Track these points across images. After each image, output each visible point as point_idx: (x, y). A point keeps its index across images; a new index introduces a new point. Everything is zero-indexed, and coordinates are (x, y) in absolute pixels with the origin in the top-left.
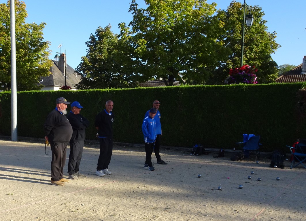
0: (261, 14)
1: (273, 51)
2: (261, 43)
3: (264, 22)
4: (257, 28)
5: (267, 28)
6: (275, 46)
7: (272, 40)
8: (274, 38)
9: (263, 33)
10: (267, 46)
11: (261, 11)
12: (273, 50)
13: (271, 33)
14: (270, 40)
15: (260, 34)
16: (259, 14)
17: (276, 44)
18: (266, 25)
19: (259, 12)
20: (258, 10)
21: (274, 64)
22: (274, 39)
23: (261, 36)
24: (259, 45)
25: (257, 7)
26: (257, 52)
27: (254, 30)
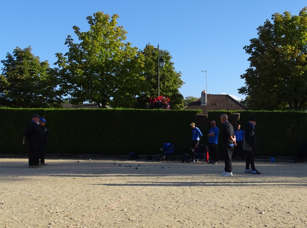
0: (170, 57)
1: (180, 87)
2: (170, 79)
3: (171, 63)
4: (167, 67)
5: (174, 68)
6: (181, 83)
7: (179, 78)
9: (172, 72)
10: (175, 82)
11: (170, 55)
12: (180, 85)
13: (177, 73)
14: (177, 78)
15: (170, 73)
16: (168, 57)
17: (181, 81)
18: (173, 66)
20: (167, 54)
21: (181, 96)
22: (180, 77)
23: (170, 74)
24: (169, 81)
25: (166, 52)
26: (168, 86)
27: (165, 69)
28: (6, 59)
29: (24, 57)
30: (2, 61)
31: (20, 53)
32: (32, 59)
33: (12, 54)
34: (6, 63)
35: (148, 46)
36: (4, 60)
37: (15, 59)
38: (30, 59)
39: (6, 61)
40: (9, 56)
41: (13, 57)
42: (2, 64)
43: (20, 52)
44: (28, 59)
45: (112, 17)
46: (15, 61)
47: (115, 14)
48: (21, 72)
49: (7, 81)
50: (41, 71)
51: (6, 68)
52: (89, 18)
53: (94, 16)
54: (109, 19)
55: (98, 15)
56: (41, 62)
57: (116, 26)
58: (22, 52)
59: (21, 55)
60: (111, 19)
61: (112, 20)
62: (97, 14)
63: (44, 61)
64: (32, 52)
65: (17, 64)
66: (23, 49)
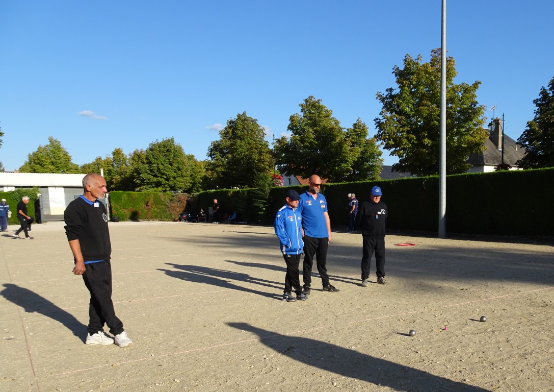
28: (539, 97)
30: (534, 101)
33: (547, 88)
34: (539, 102)
36: (537, 100)
37: (551, 95)
39: (540, 100)
41: (548, 92)
42: (535, 105)
46: (550, 97)
49: (537, 129)
65: (552, 101)
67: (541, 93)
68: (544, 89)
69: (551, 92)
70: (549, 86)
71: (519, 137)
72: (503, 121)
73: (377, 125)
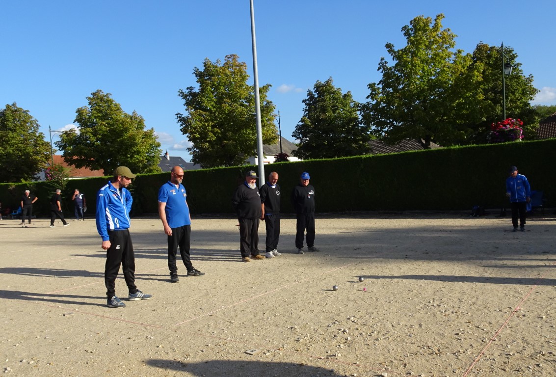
0: (514, 56)
2: (517, 89)
3: (518, 65)
5: (522, 71)
6: (534, 91)
8: (531, 82)
10: (524, 93)
11: (514, 53)
12: (531, 96)
13: (527, 77)
14: (527, 85)
15: (516, 80)
16: (511, 56)
17: (534, 89)
19: (511, 54)
20: (510, 51)
25: (508, 49)
28: (307, 98)
29: (326, 91)
30: (304, 101)
31: (321, 88)
32: (333, 93)
33: (313, 91)
34: (307, 102)
35: (480, 46)
36: (306, 99)
37: (316, 96)
38: (332, 93)
39: (308, 100)
40: (310, 94)
41: (314, 94)
42: (304, 104)
43: (321, 86)
44: (330, 93)
45: (435, 20)
46: (316, 98)
47: (439, 14)
48: (324, 110)
49: (310, 124)
50: (344, 106)
51: (307, 108)
52: (405, 28)
53: (411, 23)
54: (431, 23)
55: (416, 22)
56: (343, 95)
57: (441, 30)
58: (323, 86)
59: (323, 89)
60: (434, 22)
61: (435, 24)
62: (415, 20)
63: (346, 93)
64: (333, 84)
65: (318, 101)
66: (323, 83)
67: (309, 94)
68: (310, 92)
69: (316, 94)
70: (314, 89)
71: (294, 131)
72: (279, 117)
73: (178, 119)
